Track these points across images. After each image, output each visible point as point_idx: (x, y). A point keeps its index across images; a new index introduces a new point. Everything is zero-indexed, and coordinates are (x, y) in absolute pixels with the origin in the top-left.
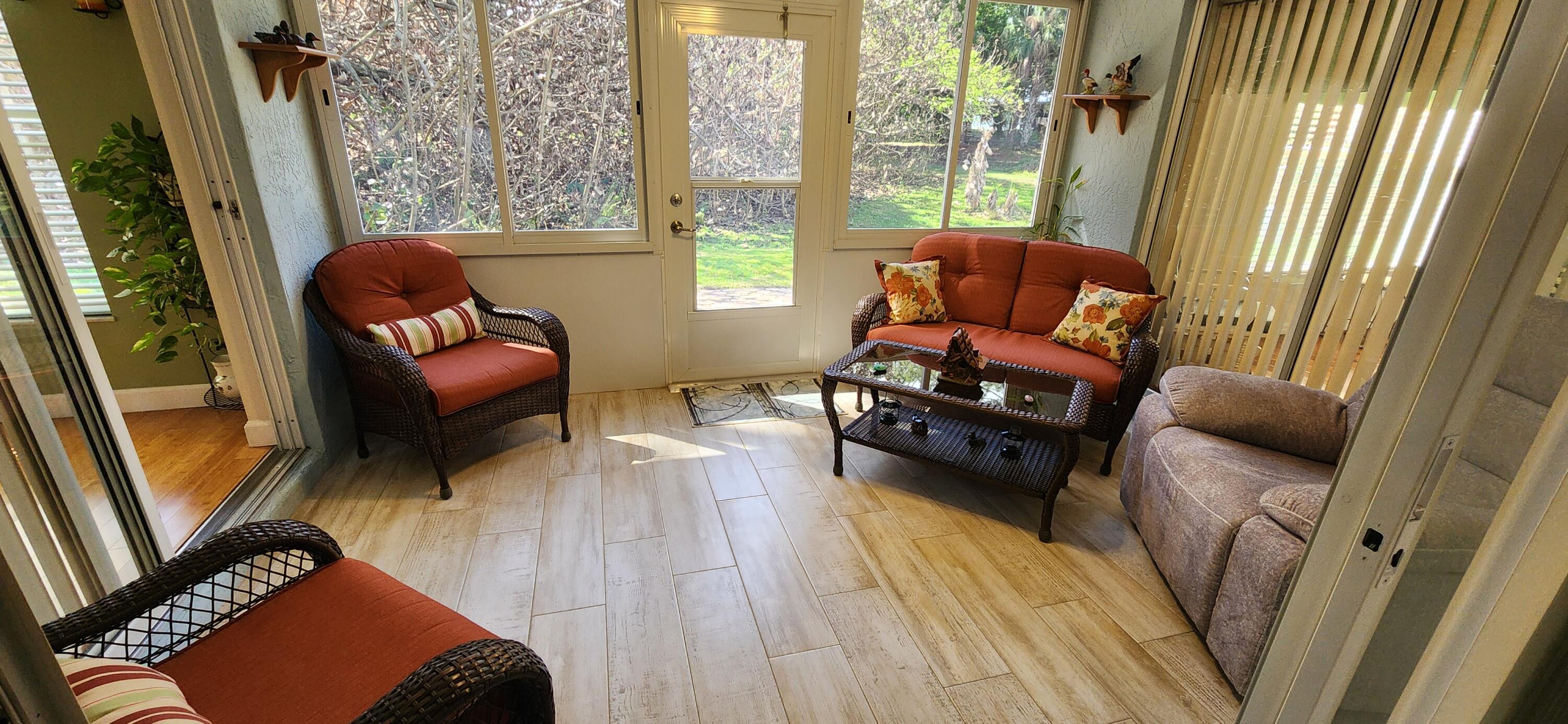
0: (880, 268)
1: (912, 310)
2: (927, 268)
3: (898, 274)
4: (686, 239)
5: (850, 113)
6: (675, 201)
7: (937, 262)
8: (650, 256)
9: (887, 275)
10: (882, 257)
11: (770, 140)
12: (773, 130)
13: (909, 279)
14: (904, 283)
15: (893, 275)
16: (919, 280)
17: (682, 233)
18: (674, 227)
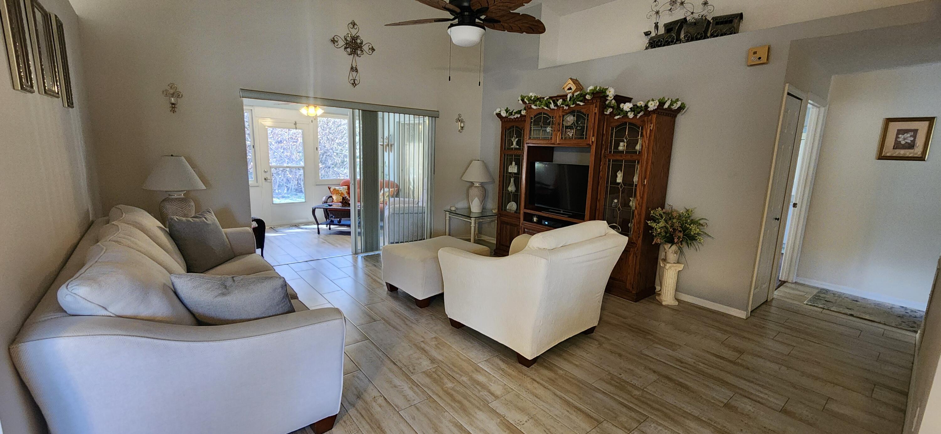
0: (329, 189)
1: (339, 199)
2: (343, 188)
3: (335, 189)
4: (269, 182)
5: (317, 148)
6: (265, 172)
7: (347, 186)
8: (258, 187)
9: (332, 190)
10: (330, 186)
11: (293, 157)
12: (294, 153)
13: (338, 191)
14: (336, 192)
15: (333, 190)
16: (341, 191)
17: (268, 181)
18: (265, 179)
